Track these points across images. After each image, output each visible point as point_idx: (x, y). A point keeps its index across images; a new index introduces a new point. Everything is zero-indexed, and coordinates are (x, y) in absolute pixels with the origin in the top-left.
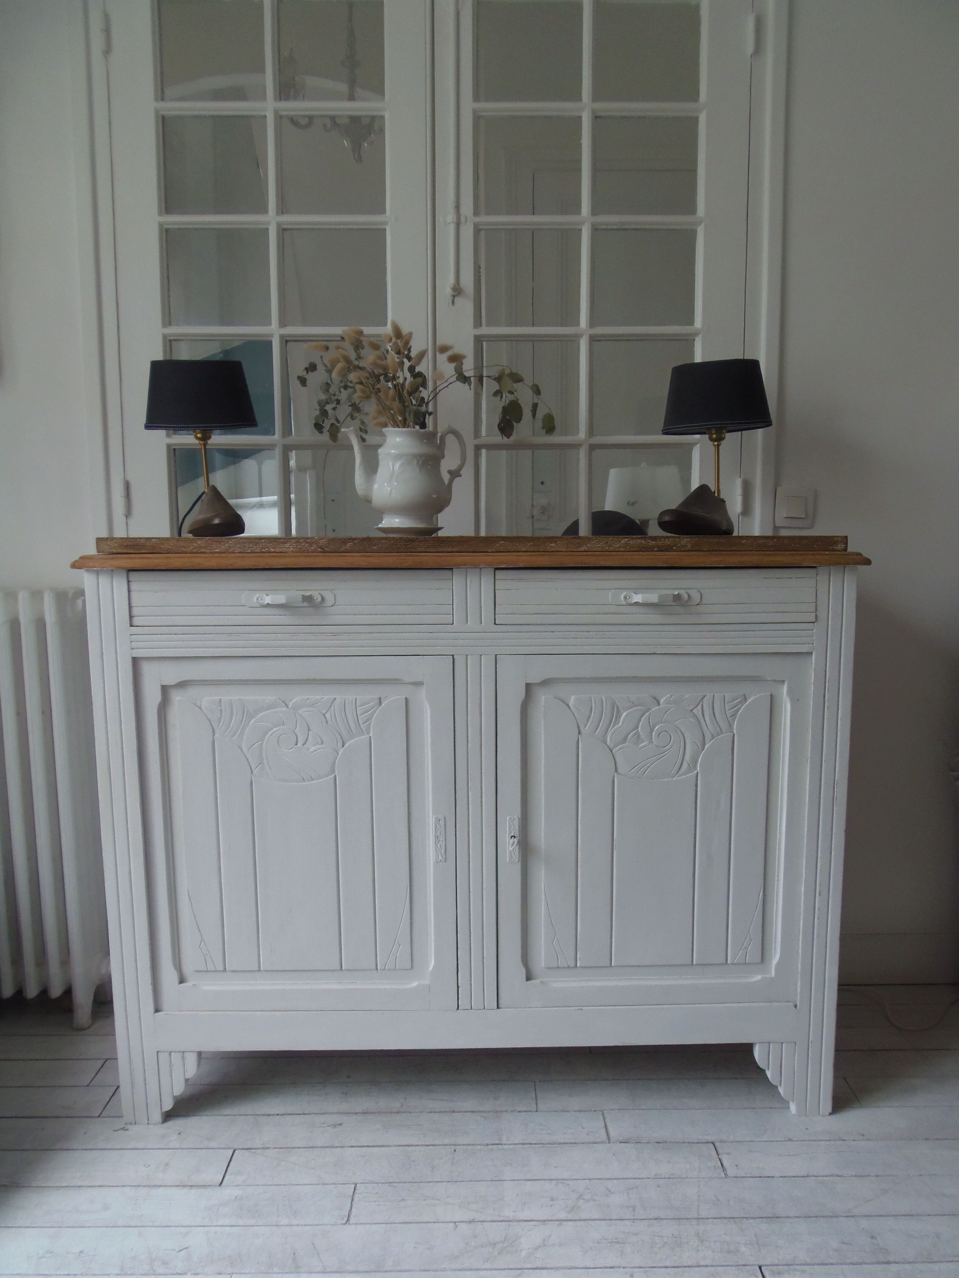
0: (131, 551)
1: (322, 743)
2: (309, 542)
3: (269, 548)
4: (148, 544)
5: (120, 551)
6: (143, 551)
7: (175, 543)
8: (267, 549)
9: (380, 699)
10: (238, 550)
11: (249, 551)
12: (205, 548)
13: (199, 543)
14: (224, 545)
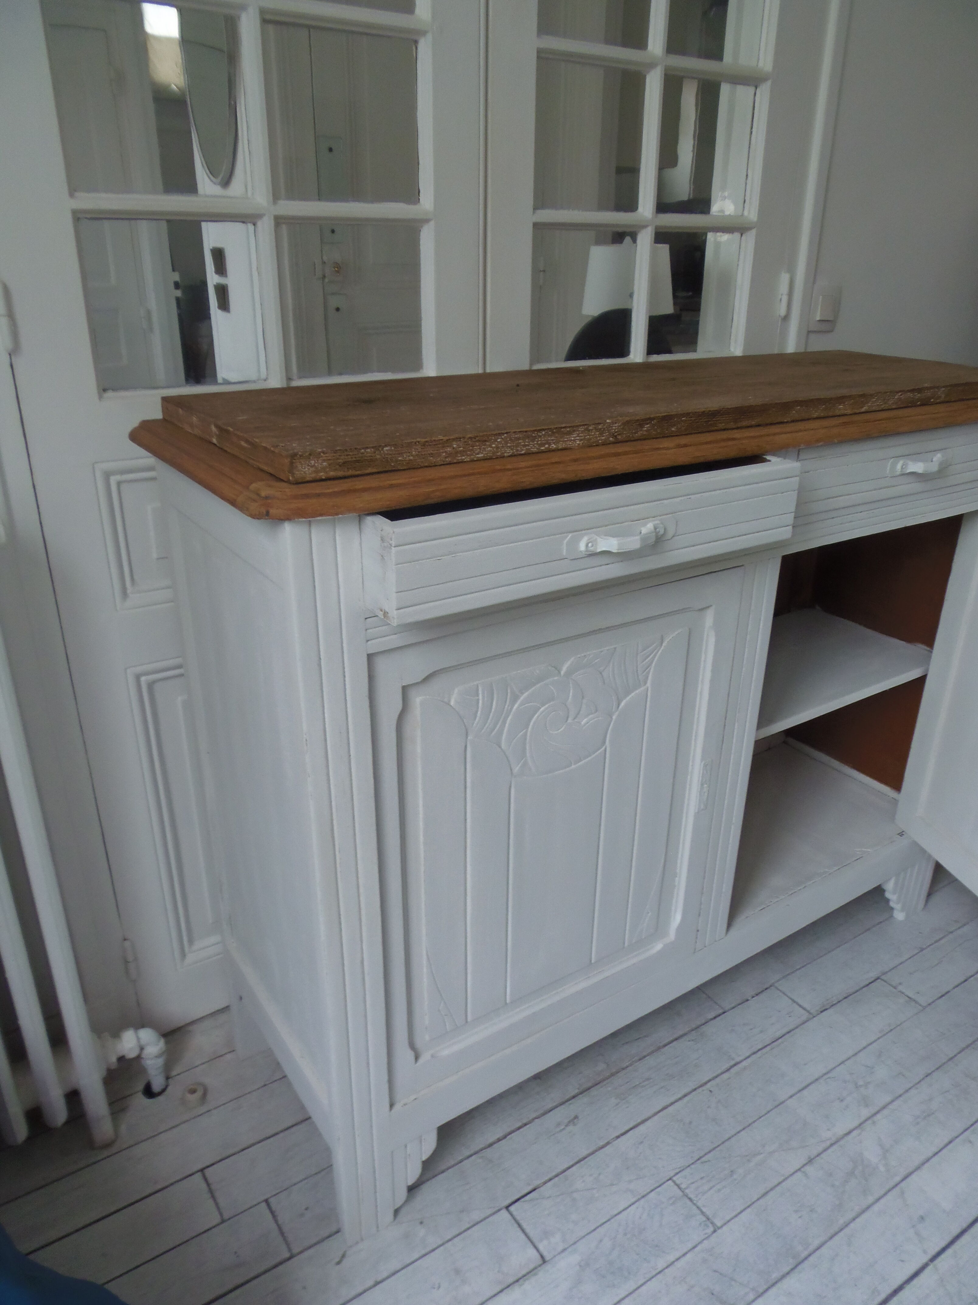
0: (351, 472)
1: (596, 711)
2: (601, 429)
3: (550, 444)
4: (378, 457)
5: (332, 474)
6: (370, 470)
7: (420, 450)
8: (547, 446)
9: (662, 636)
10: (509, 452)
11: (523, 452)
12: (462, 453)
13: (455, 446)
14: (490, 446)
